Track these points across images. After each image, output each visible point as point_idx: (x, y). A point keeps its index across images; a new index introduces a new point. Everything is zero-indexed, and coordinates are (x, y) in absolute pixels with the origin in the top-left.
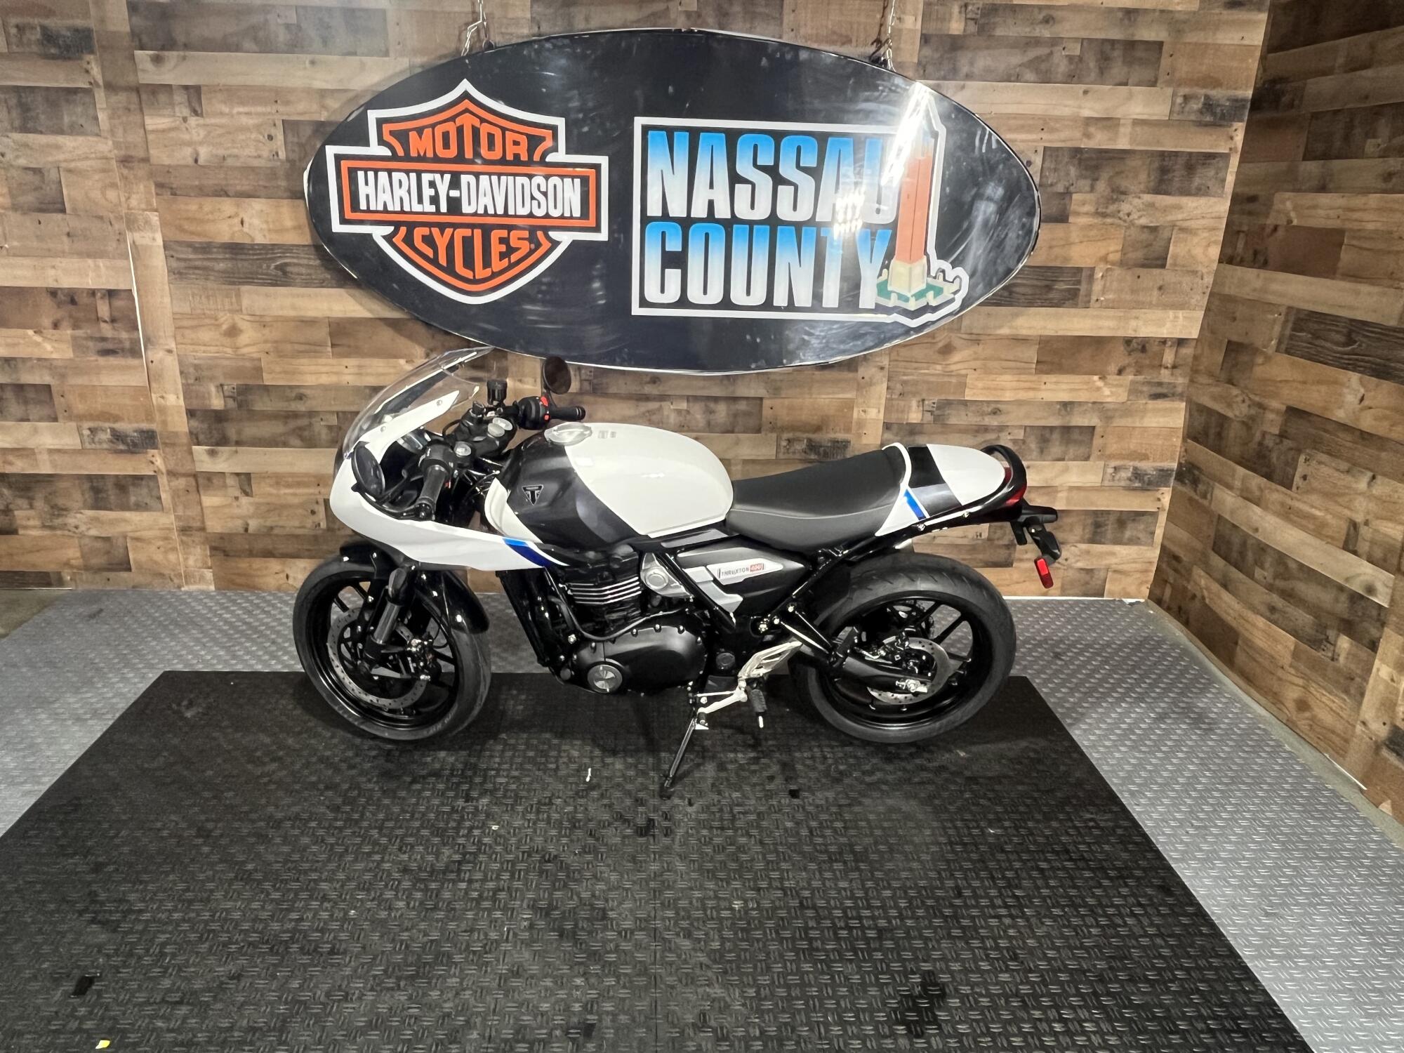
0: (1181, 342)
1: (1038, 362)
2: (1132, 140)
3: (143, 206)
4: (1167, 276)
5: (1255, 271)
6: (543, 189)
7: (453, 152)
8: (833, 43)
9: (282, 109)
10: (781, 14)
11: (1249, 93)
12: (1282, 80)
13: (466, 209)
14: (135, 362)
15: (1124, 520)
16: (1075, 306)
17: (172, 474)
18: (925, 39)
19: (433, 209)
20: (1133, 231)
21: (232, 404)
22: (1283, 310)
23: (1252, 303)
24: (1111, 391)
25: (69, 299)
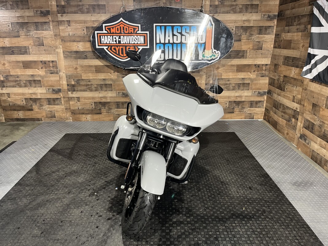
0: (266, 65)
1: (237, 70)
2: (253, 24)
3: (59, 44)
4: (263, 51)
5: (279, 49)
6: (136, 38)
7: (119, 32)
8: (193, 7)
9: (85, 24)
10: (182, 2)
11: (277, 14)
12: (282, 11)
13: (122, 43)
14: (58, 75)
15: (257, 102)
16: (244, 58)
17: (64, 97)
18: (211, 6)
19: (115, 43)
20: (255, 43)
21: (76, 83)
22: (283, 56)
23: (278, 56)
24: (252, 76)
25: (44, 63)
